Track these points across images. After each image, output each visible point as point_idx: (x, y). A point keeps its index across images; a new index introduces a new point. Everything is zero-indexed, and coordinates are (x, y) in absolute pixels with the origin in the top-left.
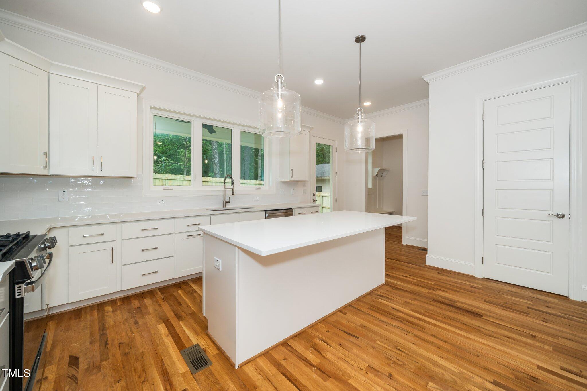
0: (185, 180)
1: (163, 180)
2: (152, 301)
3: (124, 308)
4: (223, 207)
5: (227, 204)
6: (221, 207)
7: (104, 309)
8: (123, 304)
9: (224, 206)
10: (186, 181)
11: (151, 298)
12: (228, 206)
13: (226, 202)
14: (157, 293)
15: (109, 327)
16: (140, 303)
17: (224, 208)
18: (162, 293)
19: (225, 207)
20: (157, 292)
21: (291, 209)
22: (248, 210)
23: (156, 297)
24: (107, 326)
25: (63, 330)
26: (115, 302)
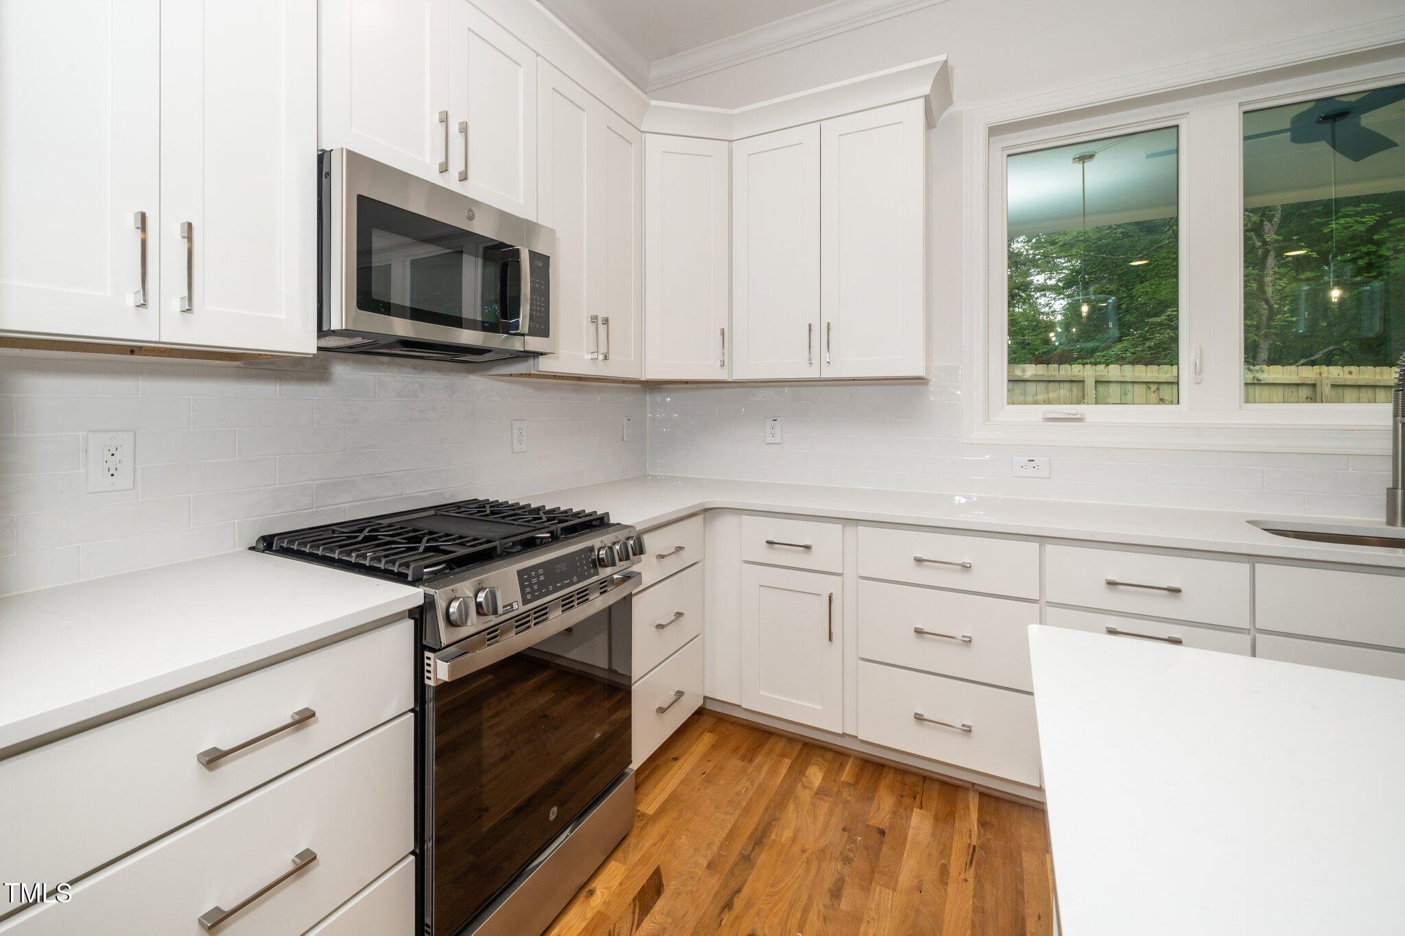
1: (1163, 387)
2: (933, 835)
3: (846, 803)
7: (806, 768)
8: (853, 785)
11: (936, 818)
14: (967, 808)
15: (774, 841)
16: (894, 813)
18: (982, 824)
20: (971, 806)
23: (957, 825)
24: (773, 837)
25: (706, 774)
26: (841, 764)
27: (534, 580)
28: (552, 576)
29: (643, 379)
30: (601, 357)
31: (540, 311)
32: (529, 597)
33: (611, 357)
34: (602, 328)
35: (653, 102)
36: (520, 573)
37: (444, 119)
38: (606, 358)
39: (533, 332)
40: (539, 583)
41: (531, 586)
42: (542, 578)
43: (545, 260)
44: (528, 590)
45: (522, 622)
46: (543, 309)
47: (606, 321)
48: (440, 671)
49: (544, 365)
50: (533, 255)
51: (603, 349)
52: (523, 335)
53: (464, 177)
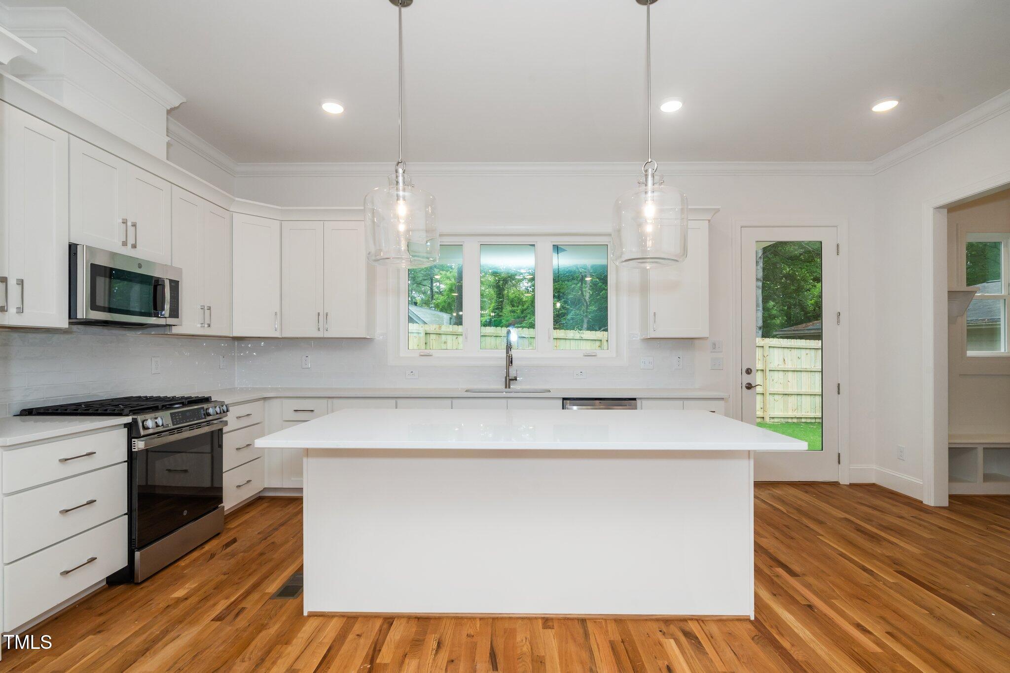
0: (581, 339)
4: (506, 387)
5: (511, 382)
6: (501, 386)
9: (507, 384)
10: (585, 341)
12: (513, 386)
13: (509, 381)
17: (508, 390)
19: (509, 388)
21: (634, 399)
22: (542, 395)
27: (177, 417)
28: (184, 417)
29: (231, 336)
30: (206, 326)
31: (174, 306)
32: (175, 423)
33: (212, 325)
34: (207, 312)
35: (237, 199)
36: (171, 413)
37: (125, 222)
38: (209, 326)
39: (171, 316)
40: (179, 418)
41: (176, 419)
42: (180, 417)
43: (177, 283)
44: (175, 420)
45: (171, 431)
46: (176, 305)
47: (209, 309)
48: (139, 445)
49: (175, 330)
50: (171, 281)
51: (207, 321)
52: (166, 318)
53: (134, 246)
